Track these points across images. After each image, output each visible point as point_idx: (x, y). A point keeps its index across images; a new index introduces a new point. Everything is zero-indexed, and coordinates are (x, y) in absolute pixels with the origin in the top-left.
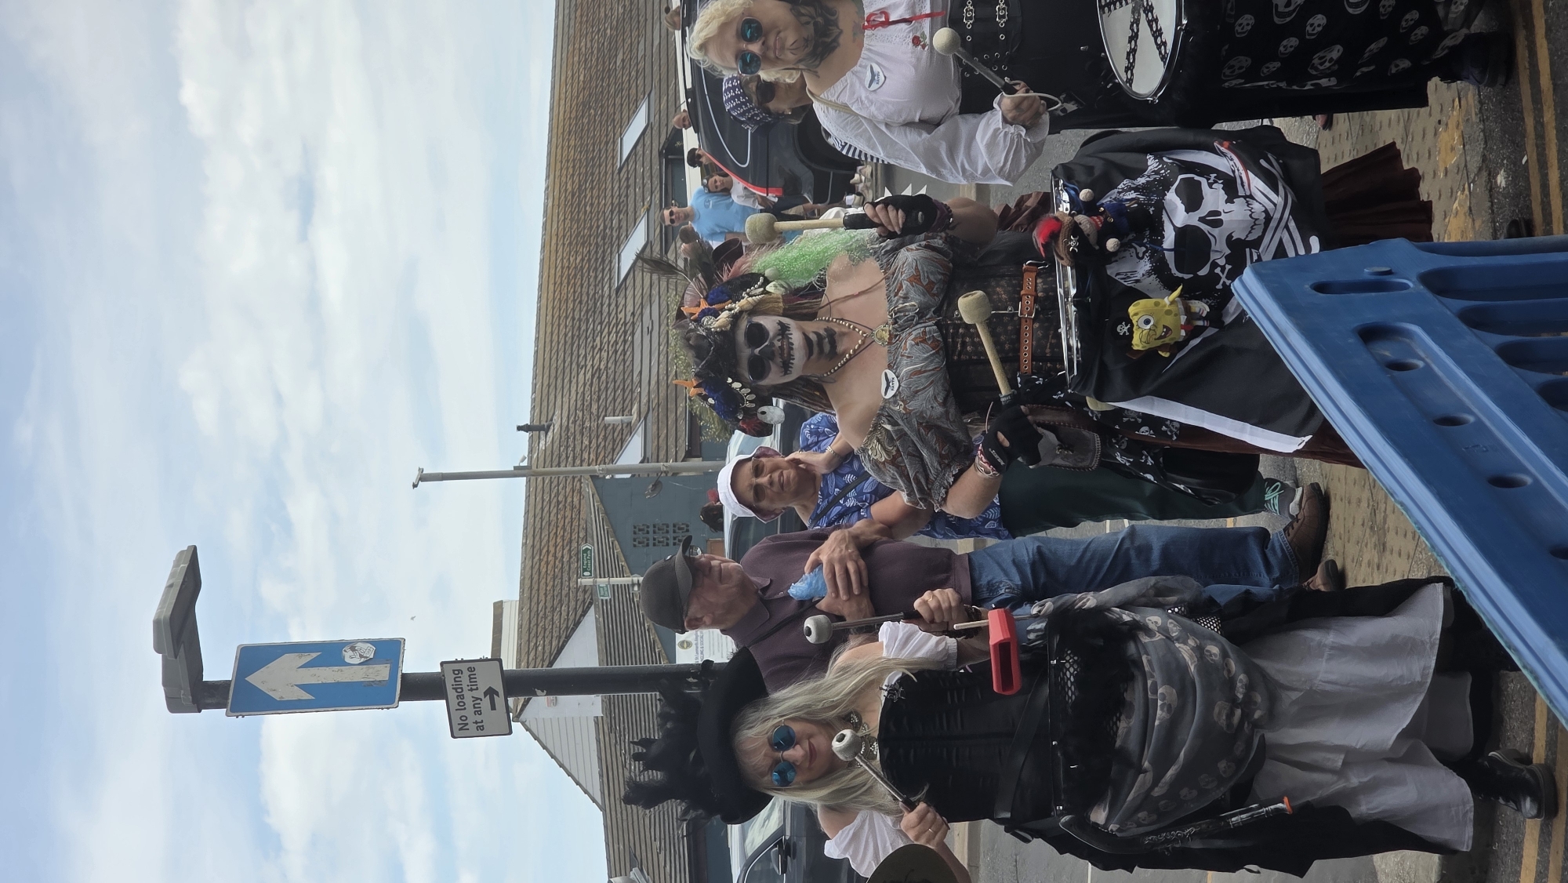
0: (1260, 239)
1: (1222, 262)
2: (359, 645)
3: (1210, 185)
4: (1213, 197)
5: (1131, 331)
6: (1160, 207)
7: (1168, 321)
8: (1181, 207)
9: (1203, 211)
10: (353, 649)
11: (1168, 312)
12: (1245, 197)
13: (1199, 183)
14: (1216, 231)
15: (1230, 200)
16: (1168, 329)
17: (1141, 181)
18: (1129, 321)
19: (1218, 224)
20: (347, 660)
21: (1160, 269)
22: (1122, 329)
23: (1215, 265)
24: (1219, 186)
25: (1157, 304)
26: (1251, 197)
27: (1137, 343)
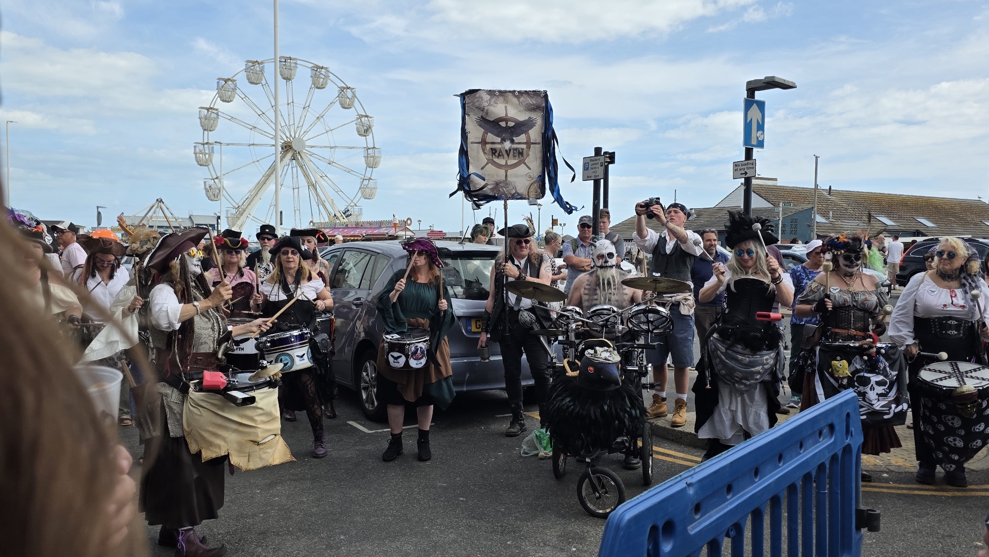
1: (859, 389)
2: (763, 136)
3: (884, 389)
5: (838, 360)
6: (878, 374)
7: (841, 372)
8: (877, 380)
9: (875, 386)
10: (762, 134)
11: (843, 372)
12: (878, 399)
13: (885, 386)
15: (877, 394)
16: (838, 371)
17: (888, 369)
18: (841, 360)
19: (871, 390)
20: (759, 132)
21: (857, 371)
22: (838, 358)
25: (846, 369)
26: (879, 401)
27: (834, 362)
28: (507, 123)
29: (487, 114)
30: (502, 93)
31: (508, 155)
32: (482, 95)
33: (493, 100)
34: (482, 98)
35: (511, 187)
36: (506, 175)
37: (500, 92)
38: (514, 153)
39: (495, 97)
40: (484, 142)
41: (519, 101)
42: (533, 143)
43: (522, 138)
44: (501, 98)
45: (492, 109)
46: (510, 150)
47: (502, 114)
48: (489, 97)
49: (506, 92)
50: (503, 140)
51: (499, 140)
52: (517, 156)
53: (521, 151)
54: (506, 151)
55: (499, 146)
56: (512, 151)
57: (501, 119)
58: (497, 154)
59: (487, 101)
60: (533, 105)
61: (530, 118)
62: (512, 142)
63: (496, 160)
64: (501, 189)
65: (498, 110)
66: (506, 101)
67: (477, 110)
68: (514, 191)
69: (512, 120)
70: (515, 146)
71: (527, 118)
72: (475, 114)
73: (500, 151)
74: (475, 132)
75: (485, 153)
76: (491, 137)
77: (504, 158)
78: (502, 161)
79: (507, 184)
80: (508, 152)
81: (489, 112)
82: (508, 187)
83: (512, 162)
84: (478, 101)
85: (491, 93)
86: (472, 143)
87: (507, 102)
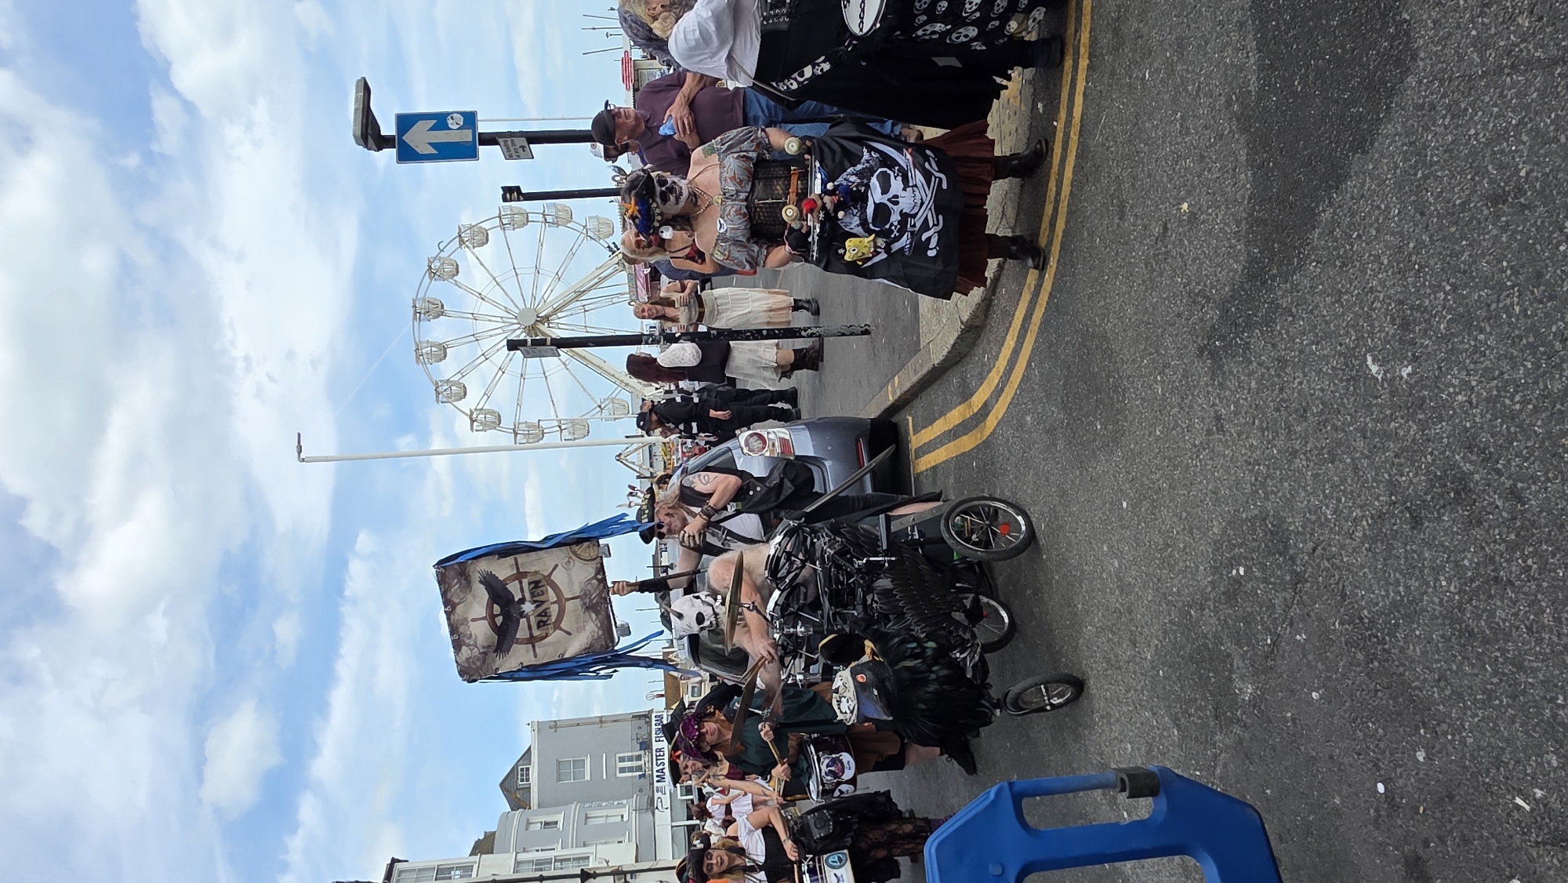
0: (917, 213)
1: (896, 224)
2: (455, 115)
3: (895, 177)
4: (896, 185)
5: (845, 253)
6: (868, 186)
7: (865, 251)
8: (879, 190)
9: (890, 195)
10: (452, 118)
11: (866, 247)
12: (912, 187)
13: (889, 175)
14: (895, 207)
15: (904, 189)
16: (864, 254)
18: (844, 248)
19: (897, 203)
20: (450, 126)
21: (864, 223)
22: (841, 251)
23: (892, 225)
24: (899, 178)
25: (860, 242)
26: (916, 186)
28: (497, 616)
29: (489, 647)
30: (453, 630)
31: (543, 602)
32: (464, 658)
33: (467, 641)
34: (468, 659)
35: (589, 587)
36: (572, 599)
37: (452, 633)
38: (538, 595)
39: (462, 638)
40: (532, 640)
41: (458, 604)
42: (518, 569)
43: (513, 588)
44: (461, 629)
45: (480, 642)
46: (535, 602)
47: (484, 625)
48: (464, 648)
49: (450, 625)
50: (522, 614)
51: (523, 621)
52: (541, 589)
53: (533, 585)
54: (537, 607)
55: (532, 619)
56: (535, 599)
57: (493, 625)
58: (545, 619)
59: (471, 650)
60: (459, 581)
61: (481, 582)
62: (522, 601)
63: (553, 619)
64: (594, 601)
65: (480, 631)
66: (465, 621)
67: (489, 661)
68: (594, 581)
69: (490, 608)
70: (528, 596)
71: (482, 587)
72: (494, 661)
73: (539, 615)
74: (519, 656)
75: (547, 636)
76: (522, 633)
77: (548, 608)
78: (554, 610)
79: (585, 594)
80: (539, 604)
81: (486, 644)
82: (590, 591)
83: (552, 595)
84: (474, 663)
85: (457, 646)
86: (535, 656)
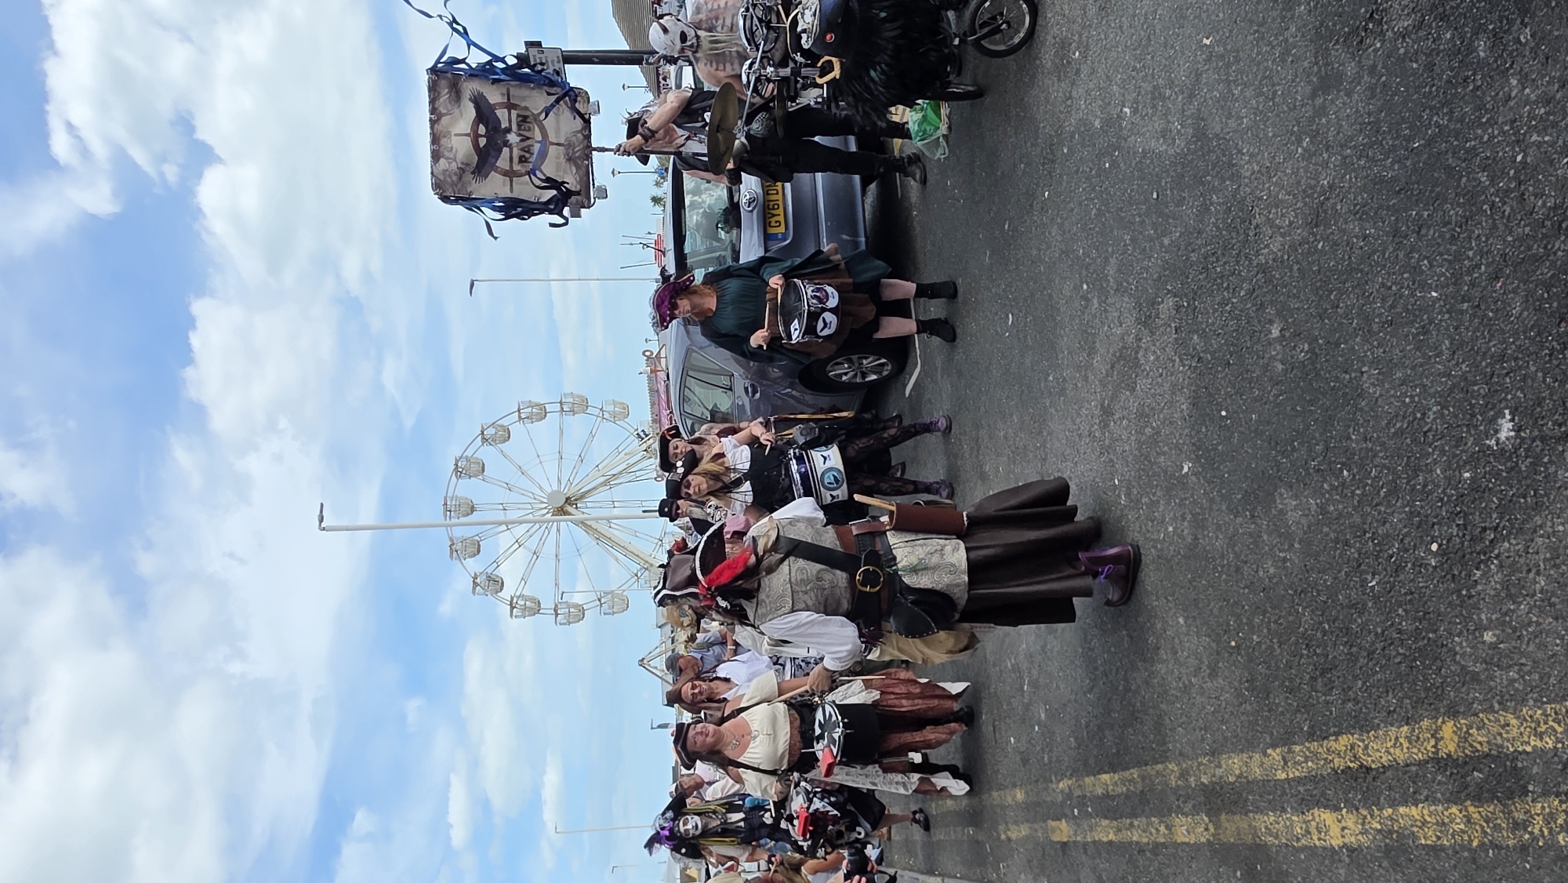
28: (481, 136)
29: (467, 164)
30: (435, 139)
31: (528, 138)
32: (441, 169)
33: (447, 154)
34: (444, 173)
35: (574, 139)
36: (558, 144)
37: (433, 142)
38: (525, 130)
39: (441, 150)
41: (445, 115)
42: (509, 99)
43: (502, 114)
44: (443, 141)
45: (460, 157)
46: (520, 135)
47: (467, 143)
48: (442, 161)
49: (432, 133)
50: (506, 144)
51: (506, 150)
52: (528, 125)
53: (520, 119)
54: (522, 141)
55: (516, 152)
56: (521, 132)
57: (476, 144)
58: (527, 155)
59: (450, 163)
60: (450, 92)
61: (470, 100)
62: (508, 130)
64: (577, 155)
65: (461, 146)
66: (447, 134)
67: (464, 181)
68: (580, 136)
69: (475, 126)
71: (471, 105)
72: (470, 183)
73: (522, 149)
74: (495, 185)
75: (526, 173)
76: (503, 162)
77: (532, 146)
79: (569, 144)
80: (524, 139)
81: (465, 161)
82: (574, 143)
83: (537, 134)
84: (450, 177)
85: (436, 156)
86: (512, 191)
87: (449, 133)
